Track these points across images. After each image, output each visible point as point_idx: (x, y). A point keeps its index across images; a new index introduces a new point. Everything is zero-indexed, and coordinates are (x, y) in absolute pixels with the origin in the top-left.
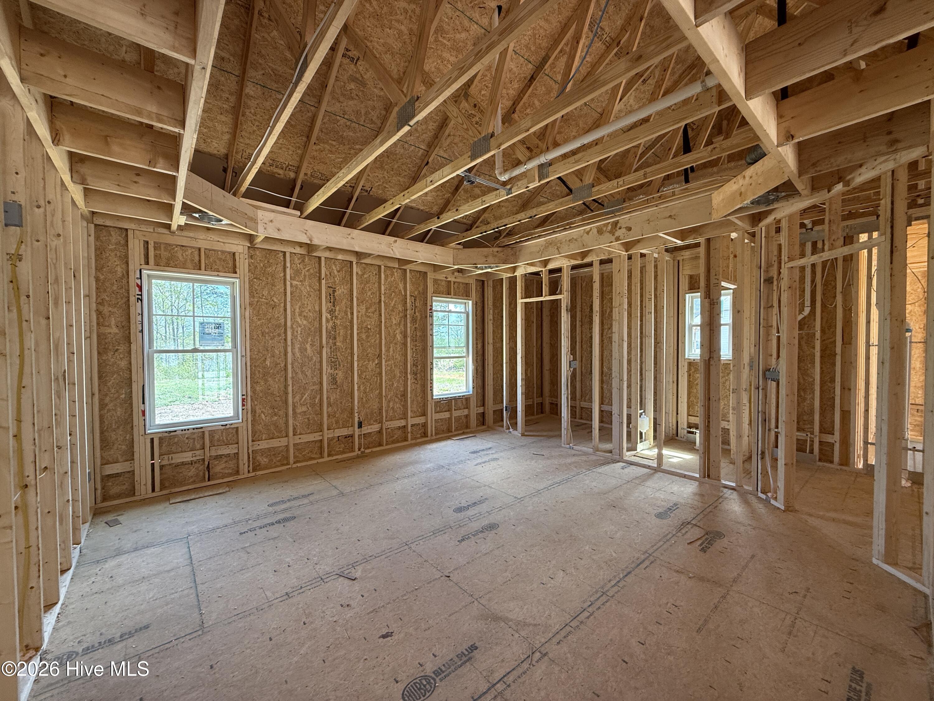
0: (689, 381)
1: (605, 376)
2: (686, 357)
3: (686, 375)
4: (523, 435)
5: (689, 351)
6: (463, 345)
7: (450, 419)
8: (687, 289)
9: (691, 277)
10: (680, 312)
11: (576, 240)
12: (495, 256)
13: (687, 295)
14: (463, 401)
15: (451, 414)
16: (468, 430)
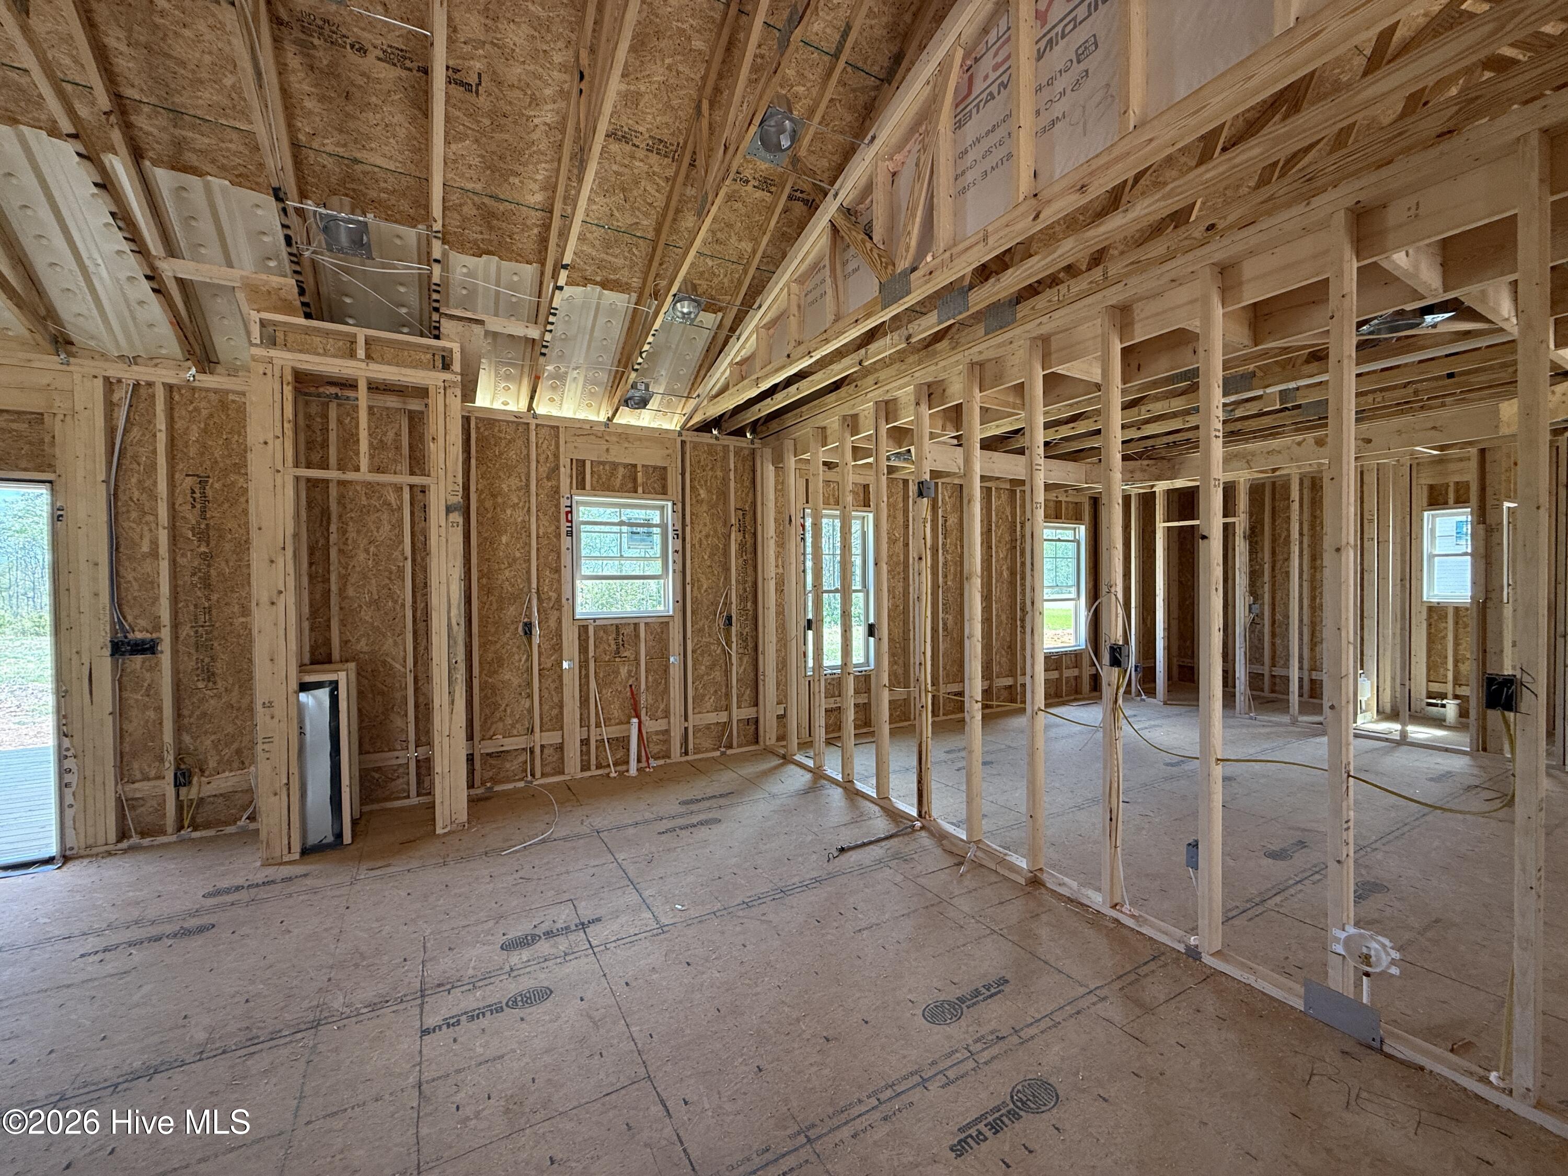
0: (1429, 634)
1: (1280, 627)
2: (1425, 599)
3: (1424, 625)
4: (1165, 704)
5: (1429, 590)
6: (1070, 583)
7: (1059, 680)
8: (1425, 504)
9: (1431, 488)
10: (1413, 536)
11: (1279, 452)
12: (1145, 471)
13: (1426, 513)
14: (1075, 657)
15: (1061, 675)
16: (1078, 696)
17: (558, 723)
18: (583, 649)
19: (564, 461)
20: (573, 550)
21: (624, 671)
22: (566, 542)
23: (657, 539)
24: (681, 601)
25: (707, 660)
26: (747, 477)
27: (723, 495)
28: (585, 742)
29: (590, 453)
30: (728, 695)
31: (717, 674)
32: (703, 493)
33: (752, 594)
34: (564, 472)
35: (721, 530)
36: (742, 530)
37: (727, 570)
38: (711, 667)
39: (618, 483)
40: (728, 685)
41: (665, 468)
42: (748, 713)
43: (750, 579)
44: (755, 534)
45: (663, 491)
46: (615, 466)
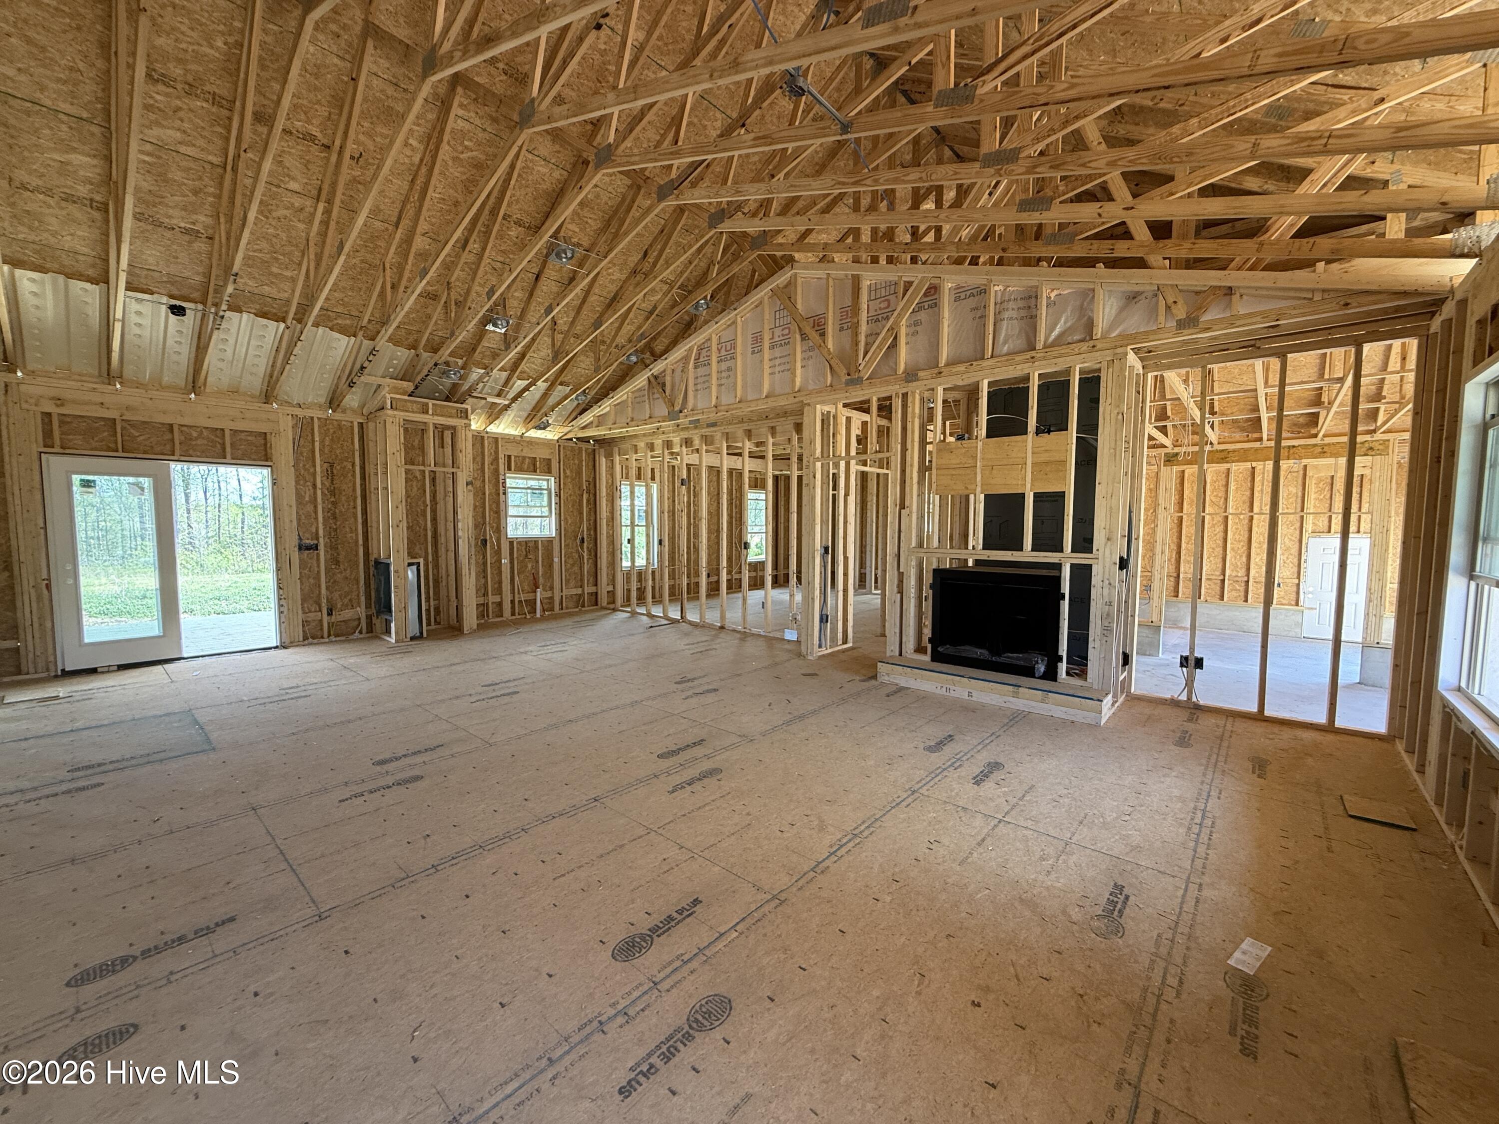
17: (499, 591)
18: (511, 554)
19: (501, 456)
20: (505, 502)
21: (530, 566)
22: (502, 497)
23: (546, 498)
24: (559, 530)
25: (571, 561)
26: (591, 464)
27: (579, 473)
28: (513, 602)
29: (514, 452)
30: (582, 580)
31: (576, 569)
32: (568, 472)
33: (594, 527)
34: (501, 461)
35: (578, 492)
36: (588, 492)
37: (581, 513)
38: (573, 565)
39: (526, 467)
40: (582, 575)
41: (550, 460)
42: (593, 589)
43: (592, 519)
44: (595, 495)
45: (549, 472)
46: (524, 458)
